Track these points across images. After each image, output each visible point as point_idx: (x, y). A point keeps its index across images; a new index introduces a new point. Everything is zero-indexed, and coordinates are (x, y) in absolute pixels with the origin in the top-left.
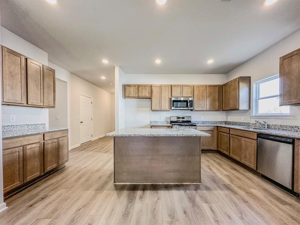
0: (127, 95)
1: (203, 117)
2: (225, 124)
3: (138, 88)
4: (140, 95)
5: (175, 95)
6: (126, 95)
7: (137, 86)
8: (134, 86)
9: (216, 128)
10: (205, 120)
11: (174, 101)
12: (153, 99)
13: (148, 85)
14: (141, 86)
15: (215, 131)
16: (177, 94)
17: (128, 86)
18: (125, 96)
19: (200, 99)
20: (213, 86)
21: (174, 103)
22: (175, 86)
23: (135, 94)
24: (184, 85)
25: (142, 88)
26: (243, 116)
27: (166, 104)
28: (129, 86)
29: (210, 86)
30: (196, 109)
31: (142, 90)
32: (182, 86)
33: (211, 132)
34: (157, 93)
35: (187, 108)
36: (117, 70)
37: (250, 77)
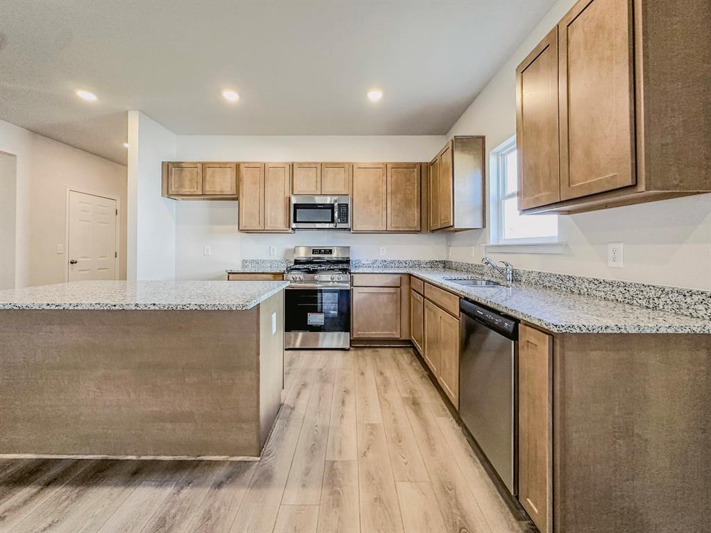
0: (173, 190)
1: (385, 248)
2: (444, 267)
3: (203, 170)
4: (209, 189)
5: (301, 191)
6: (170, 191)
7: (199, 166)
8: (192, 166)
9: (405, 279)
10: (389, 259)
11: (297, 206)
12: (243, 201)
13: (230, 163)
14: (211, 165)
15: (405, 288)
16: (306, 188)
17: (175, 165)
18: (168, 193)
19: (369, 202)
20: (405, 166)
21: (298, 210)
22: (301, 165)
23: (194, 188)
24: (326, 163)
25: (213, 172)
26: (473, 247)
27: (277, 216)
28: (178, 165)
29: (397, 166)
30: (357, 227)
31: (213, 175)
32: (322, 167)
33: (392, 290)
34: (254, 183)
35: (332, 226)
36: (134, 122)
37: (483, 138)
